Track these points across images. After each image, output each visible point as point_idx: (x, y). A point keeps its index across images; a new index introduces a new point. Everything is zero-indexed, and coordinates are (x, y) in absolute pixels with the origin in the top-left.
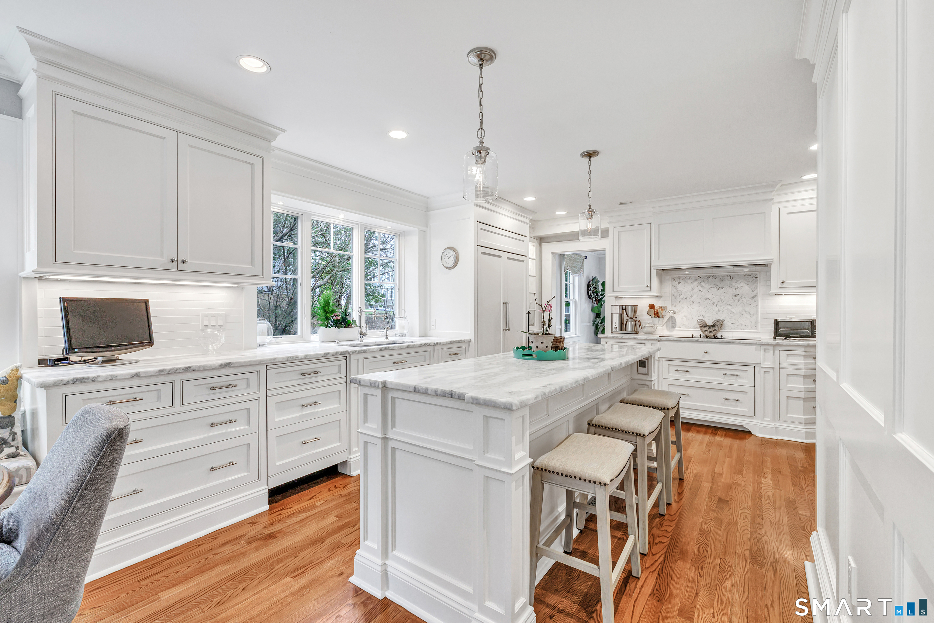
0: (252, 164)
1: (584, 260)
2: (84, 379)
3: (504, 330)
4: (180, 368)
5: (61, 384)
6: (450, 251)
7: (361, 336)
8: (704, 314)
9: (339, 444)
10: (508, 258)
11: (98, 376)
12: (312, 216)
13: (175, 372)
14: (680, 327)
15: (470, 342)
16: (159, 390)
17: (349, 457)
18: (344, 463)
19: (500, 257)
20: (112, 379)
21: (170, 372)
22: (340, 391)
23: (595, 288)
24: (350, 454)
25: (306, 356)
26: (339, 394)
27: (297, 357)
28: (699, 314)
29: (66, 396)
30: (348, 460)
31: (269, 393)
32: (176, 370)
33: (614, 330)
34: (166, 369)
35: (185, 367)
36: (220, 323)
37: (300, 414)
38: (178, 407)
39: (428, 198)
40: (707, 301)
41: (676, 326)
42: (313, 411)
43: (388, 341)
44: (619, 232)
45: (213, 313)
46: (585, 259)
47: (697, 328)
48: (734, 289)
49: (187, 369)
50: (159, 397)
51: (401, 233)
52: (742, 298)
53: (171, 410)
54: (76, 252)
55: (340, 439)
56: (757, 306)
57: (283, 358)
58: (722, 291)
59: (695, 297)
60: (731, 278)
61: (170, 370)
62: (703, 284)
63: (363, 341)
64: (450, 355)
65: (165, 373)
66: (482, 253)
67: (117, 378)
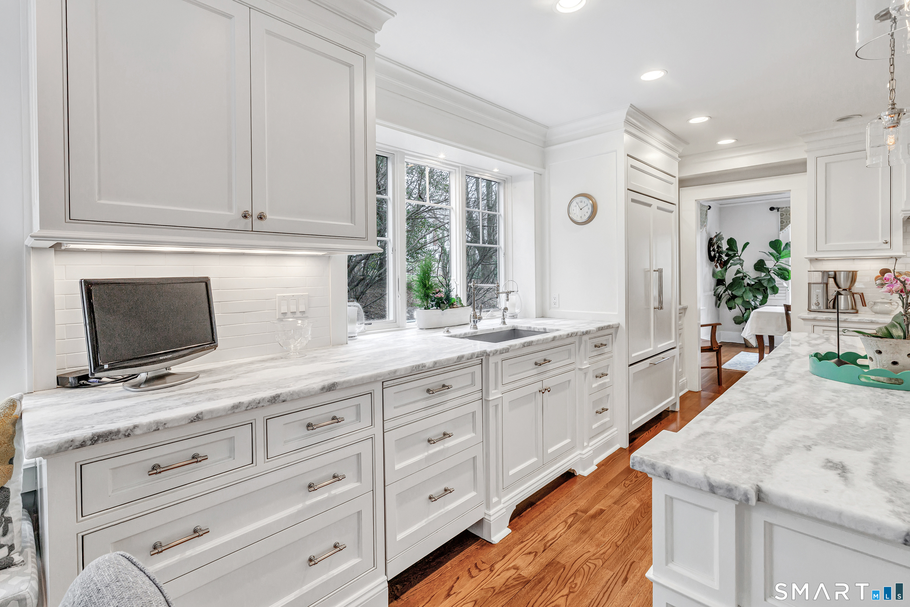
0: (350, 66)
1: (707, 211)
2: (111, 435)
3: (655, 308)
4: (264, 399)
5: (71, 448)
6: (584, 199)
7: (475, 320)
9: (473, 494)
10: (659, 208)
11: (135, 427)
12: (406, 156)
13: (256, 405)
15: (618, 327)
16: (232, 439)
17: (487, 512)
18: (480, 523)
19: (650, 205)
20: (158, 429)
21: (248, 408)
22: (474, 413)
23: (718, 247)
24: (488, 507)
25: (435, 363)
26: (473, 417)
27: (424, 366)
29: (81, 466)
30: (486, 517)
31: (387, 426)
32: (259, 403)
33: (813, 307)
34: (243, 403)
35: (271, 397)
36: (302, 308)
37: (426, 454)
38: (261, 464)
39: (547, 127)
42: (442, 447)
43: (507, 327)
44: (826, 164)
45: (293, 294)
46: (709, 209)
49: (274, 400)
50: (232, 450)
51: (507, 179)
53: (252, 471)
54: (102, 202)
55: (475, 488)
57: (406, 369)
61: (250, 404)
63: (478, 328)
64: (596, 346)
65: (242, 410)
66: (633, 201)
67: (166, 426)
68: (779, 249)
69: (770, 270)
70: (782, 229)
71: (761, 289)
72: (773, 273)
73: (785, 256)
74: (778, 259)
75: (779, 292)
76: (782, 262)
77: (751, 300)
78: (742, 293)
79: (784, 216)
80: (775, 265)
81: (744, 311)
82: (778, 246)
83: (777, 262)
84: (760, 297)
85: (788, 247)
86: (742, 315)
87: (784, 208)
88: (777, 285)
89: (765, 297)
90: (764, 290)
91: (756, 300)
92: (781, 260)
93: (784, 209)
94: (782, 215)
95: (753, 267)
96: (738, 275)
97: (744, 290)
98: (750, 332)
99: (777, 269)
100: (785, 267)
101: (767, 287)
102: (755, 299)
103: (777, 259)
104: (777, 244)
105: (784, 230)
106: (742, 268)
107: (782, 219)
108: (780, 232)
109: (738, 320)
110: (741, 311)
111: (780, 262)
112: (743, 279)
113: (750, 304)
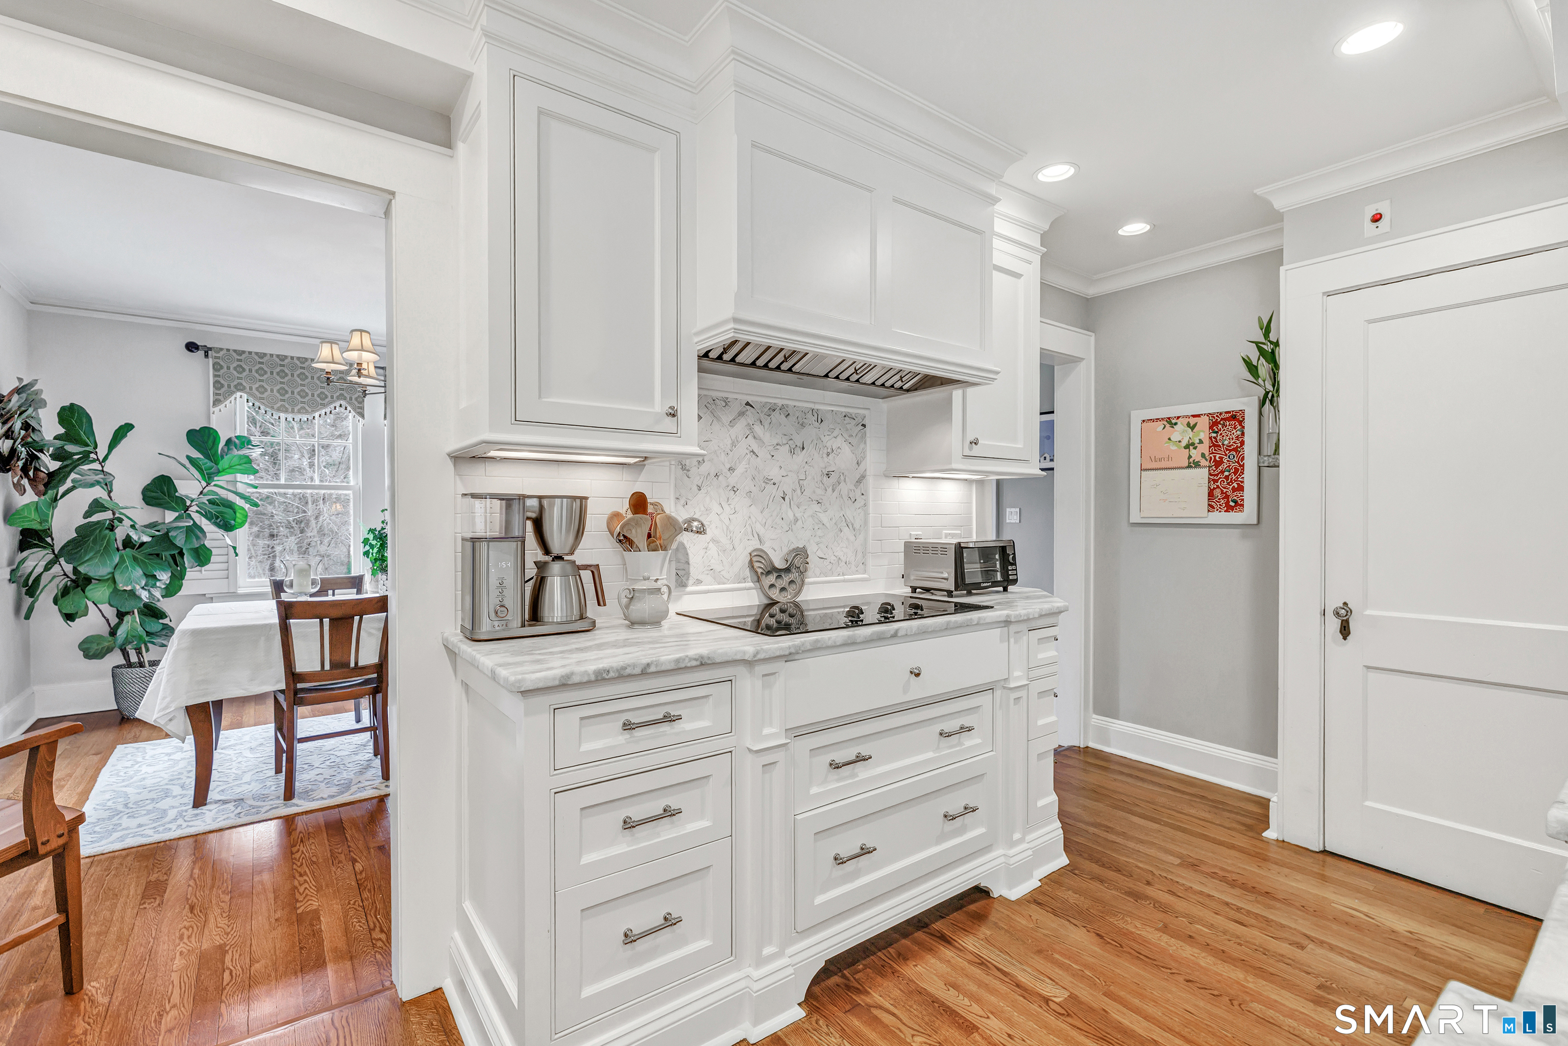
8: (762, 531)
14: (699, 582)
23: (27, 426)
28: (749, 530)
40: (770, 488)
41: (688, 579)
47: (744, 580)
48: (825, 456)
52: (839, 483)
56: (865, 505)
58: (801, 457)
59: (740, 470)
60: (820, 421)
62: (758, 429)
68: (213, 451)
69: (188, 504)
70: (216, 402)
71: (166, 554)
72: (197, 512)
73: (228, 470)
74: (209, 478)
75: (213, 559)
76: (221, 487)
77: (138, 587)
78: (110, 570)
79: (222, 371)
80: (201, 493)
81: (114, 621)
82: (210, 442)
83: (208, 484)
84: (164, 577)
85: (232, 449)
86: (107, 629)
87: (221, 349)
88: (207, 543)
89: (178, 578)
90: (173, 557)
91: (154, 586)
92: (220, 480)
93: (222, 353)
94: (217, 367)
95: (141, 497)
96: (95, 518)
97: (116, 559)
98: (172, 702)
99: (207, 502)
100: (224, 496)
101: (182, 549)
102: (151, 582)
103: (209, 476)
104: (206, 438)
105: (224, 405)
106: (110, 497)
107: (219, 376)
108: (212, 410)
109: (94, 647)
110: (107, 620)
111: (215, 485)
112: (112, 528)
113: (139, 598)
